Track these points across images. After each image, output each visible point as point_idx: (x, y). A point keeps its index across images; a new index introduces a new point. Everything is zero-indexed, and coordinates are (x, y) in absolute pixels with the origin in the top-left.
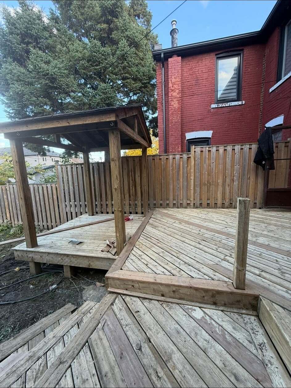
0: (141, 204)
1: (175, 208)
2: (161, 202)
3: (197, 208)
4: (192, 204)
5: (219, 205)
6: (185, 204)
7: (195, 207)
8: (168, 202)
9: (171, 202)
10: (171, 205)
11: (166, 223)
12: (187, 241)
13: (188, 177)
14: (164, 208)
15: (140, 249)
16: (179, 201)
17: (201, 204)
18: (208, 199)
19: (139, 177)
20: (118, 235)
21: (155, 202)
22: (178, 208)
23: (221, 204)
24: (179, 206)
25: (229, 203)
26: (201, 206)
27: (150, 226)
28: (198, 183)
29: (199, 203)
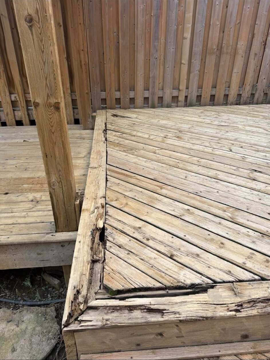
0: (72, 100)
1: (148, 107)
2: (117, 95)
3: (191, 105)
4: (182, 98)
5: (231, 99)
6: (167, 98)
7: (188, 104)
8: (132, 94)
9: (140, 94)
10: (139, 101)
11: (148, 139)
12: (221, 176)
13: (179, 32)
14: (125, 109)
15: (125, 209)
16: (156, 90)
17: (199, 97)
18: (214, 87)
19: (62, 28)
20: (54, 179)
21: (103, 95)
22: (153, 107)
23: (236, 96)
24: (156, 104)
25: (250, 93)
26: (199, 101)
27: (117, 148)
28: (198, 48)
29: (195, 94)
